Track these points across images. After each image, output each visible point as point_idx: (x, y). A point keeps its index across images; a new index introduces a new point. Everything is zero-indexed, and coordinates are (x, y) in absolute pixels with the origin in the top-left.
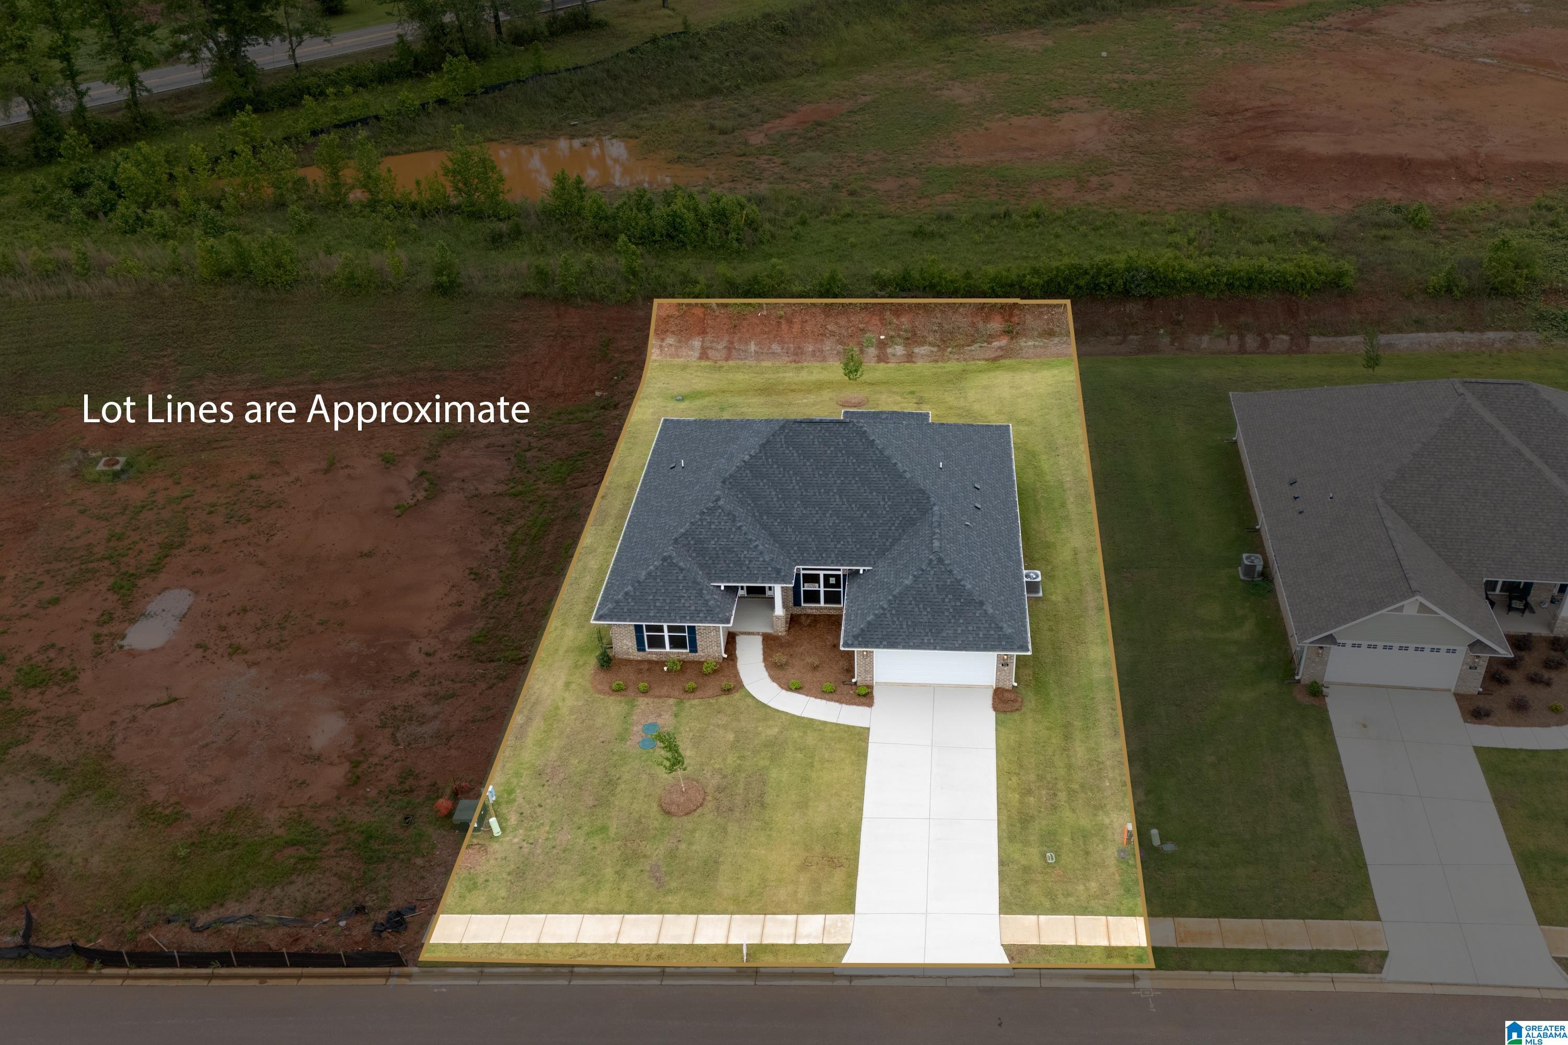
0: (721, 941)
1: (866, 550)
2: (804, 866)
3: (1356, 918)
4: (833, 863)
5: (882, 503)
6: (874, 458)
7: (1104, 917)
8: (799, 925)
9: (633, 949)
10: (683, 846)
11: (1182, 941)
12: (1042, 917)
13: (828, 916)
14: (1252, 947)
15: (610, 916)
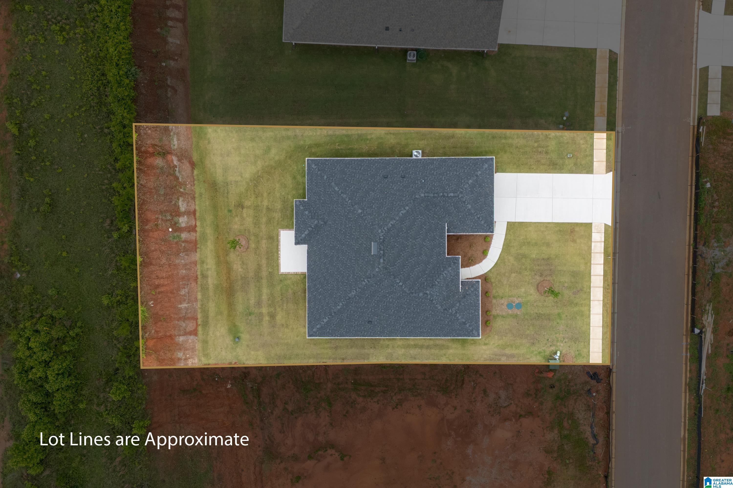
0: (602, 266)
1: (439, 226)
2: (574, 241)
3: (596, 56)
4: (572, 231)
5: (420, 220)
6: (400, 224)
7: (594, 140)
8: (596, 241)
9: (605, 295)
10: (566, 285)
11: (604, 115)
12: (595, 160)
13: (593, 231)
14: (607, 92)
15: (591, 305)
